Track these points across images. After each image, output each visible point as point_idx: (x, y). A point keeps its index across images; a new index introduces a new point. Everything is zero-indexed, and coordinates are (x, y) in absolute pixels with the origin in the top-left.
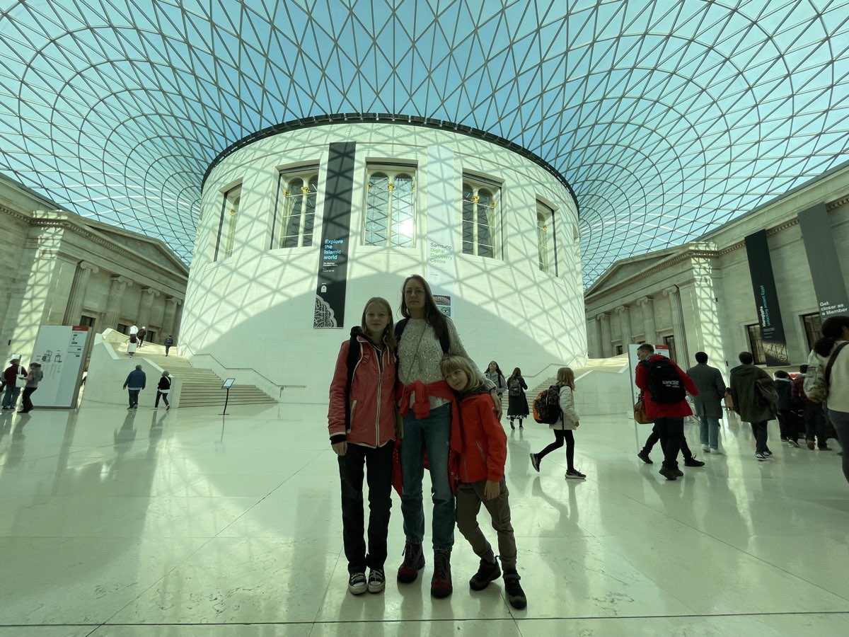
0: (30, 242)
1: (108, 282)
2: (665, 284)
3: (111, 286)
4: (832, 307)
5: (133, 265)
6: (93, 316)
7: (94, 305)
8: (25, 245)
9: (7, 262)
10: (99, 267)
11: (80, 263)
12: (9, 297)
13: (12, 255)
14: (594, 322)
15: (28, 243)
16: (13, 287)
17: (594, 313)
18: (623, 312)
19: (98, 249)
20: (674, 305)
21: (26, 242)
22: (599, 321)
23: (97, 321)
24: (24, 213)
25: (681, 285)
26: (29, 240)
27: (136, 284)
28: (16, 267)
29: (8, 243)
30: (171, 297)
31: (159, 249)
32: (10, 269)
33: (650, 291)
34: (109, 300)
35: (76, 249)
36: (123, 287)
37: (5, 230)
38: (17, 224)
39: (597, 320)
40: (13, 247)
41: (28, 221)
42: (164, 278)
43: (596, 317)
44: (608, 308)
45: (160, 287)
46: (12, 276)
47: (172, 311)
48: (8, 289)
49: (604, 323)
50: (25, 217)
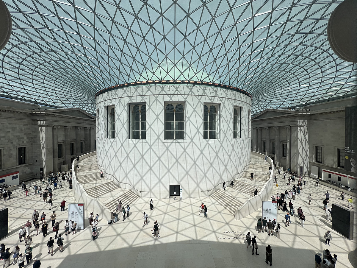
1: (63, 129)
2: (286, 124)
3: (65, 130)
4: (350, 150)
5: (71, 120)
7: (61, 139)
9: (28, 132)
10: (60, 126)
11: (53, 127)
12: (32, 144)
13: (29, 129)
14: (255, 130)
15: (33, 123)
16: (32, 140)
17: (256, 126)
18: (267, 130)
19: (58, 119)
20: (289, 133)
22: (257, 130)
23: (63, 145)
24: (30, 112)
25: (292, 127)
26: (33, 121)
27: (73, 127)
28: (31, 133)
29: (26, 125)
30: (86, 127)
31: (79, 111)
32: (29, 134)
33: (280, 125)
34: (66, 136)
35: (51, 122)
36: (70, 129)
37: (24, 120)
38: (28, 116)
39: (256, 129)
40: (29, 125)
41: (31, 114)
42: (83, 121)
43: (256, 128)
44: (261, 126)
45: (82, 125)
46: (31, 136)
47: (88, 133)
48: (31, 142)
49: (259, 132)
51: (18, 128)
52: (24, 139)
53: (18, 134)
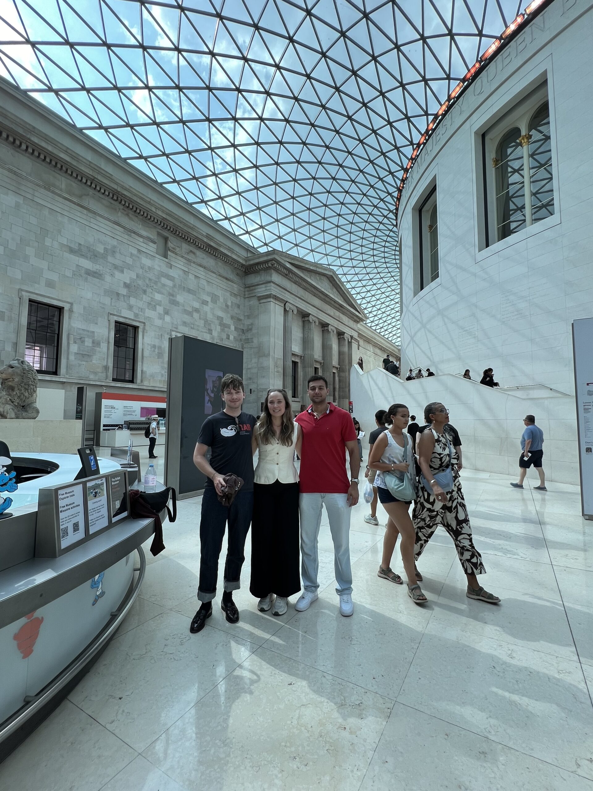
0: (248, 291)
1: (301, 324)
3: (304, 327)
5: (317, 302)
6: (297, 360)
7: (297, 348)
8: (245, 295)
9: (237, 314)
10: (296, 307)
11: (285, 305)
12: (243, 348)
13: (239, 307)
15: (246, 293)
16: (244, 337)
19: (294, 288)
21: (245, 292)
23: (299, 364)
24: (241, 261)
26: (246, 289)
27: (320, 322)
28: (242, 318)
29: (235, 295)
30: (343, 333)
31: (332, 280)
32: (240, 320)
34: (304, 342)
35: (281, 289)
37: (232, 282)
38: (238, 274)
40: (239, 298)
41: (244, 270)
42: (337, 313)
45: (336, 324)
46: (242, 326)
47: (346, 349)
48: (241, 340)
50: (243, 265)
51: (221, 300)
52: (230, 328)
53: (220, 314)
